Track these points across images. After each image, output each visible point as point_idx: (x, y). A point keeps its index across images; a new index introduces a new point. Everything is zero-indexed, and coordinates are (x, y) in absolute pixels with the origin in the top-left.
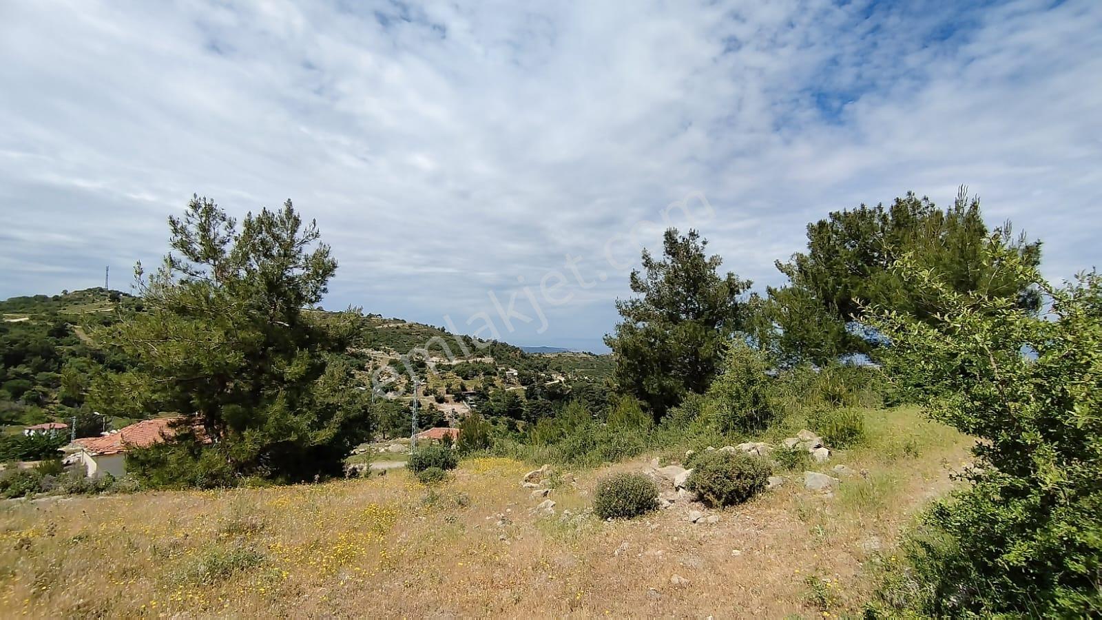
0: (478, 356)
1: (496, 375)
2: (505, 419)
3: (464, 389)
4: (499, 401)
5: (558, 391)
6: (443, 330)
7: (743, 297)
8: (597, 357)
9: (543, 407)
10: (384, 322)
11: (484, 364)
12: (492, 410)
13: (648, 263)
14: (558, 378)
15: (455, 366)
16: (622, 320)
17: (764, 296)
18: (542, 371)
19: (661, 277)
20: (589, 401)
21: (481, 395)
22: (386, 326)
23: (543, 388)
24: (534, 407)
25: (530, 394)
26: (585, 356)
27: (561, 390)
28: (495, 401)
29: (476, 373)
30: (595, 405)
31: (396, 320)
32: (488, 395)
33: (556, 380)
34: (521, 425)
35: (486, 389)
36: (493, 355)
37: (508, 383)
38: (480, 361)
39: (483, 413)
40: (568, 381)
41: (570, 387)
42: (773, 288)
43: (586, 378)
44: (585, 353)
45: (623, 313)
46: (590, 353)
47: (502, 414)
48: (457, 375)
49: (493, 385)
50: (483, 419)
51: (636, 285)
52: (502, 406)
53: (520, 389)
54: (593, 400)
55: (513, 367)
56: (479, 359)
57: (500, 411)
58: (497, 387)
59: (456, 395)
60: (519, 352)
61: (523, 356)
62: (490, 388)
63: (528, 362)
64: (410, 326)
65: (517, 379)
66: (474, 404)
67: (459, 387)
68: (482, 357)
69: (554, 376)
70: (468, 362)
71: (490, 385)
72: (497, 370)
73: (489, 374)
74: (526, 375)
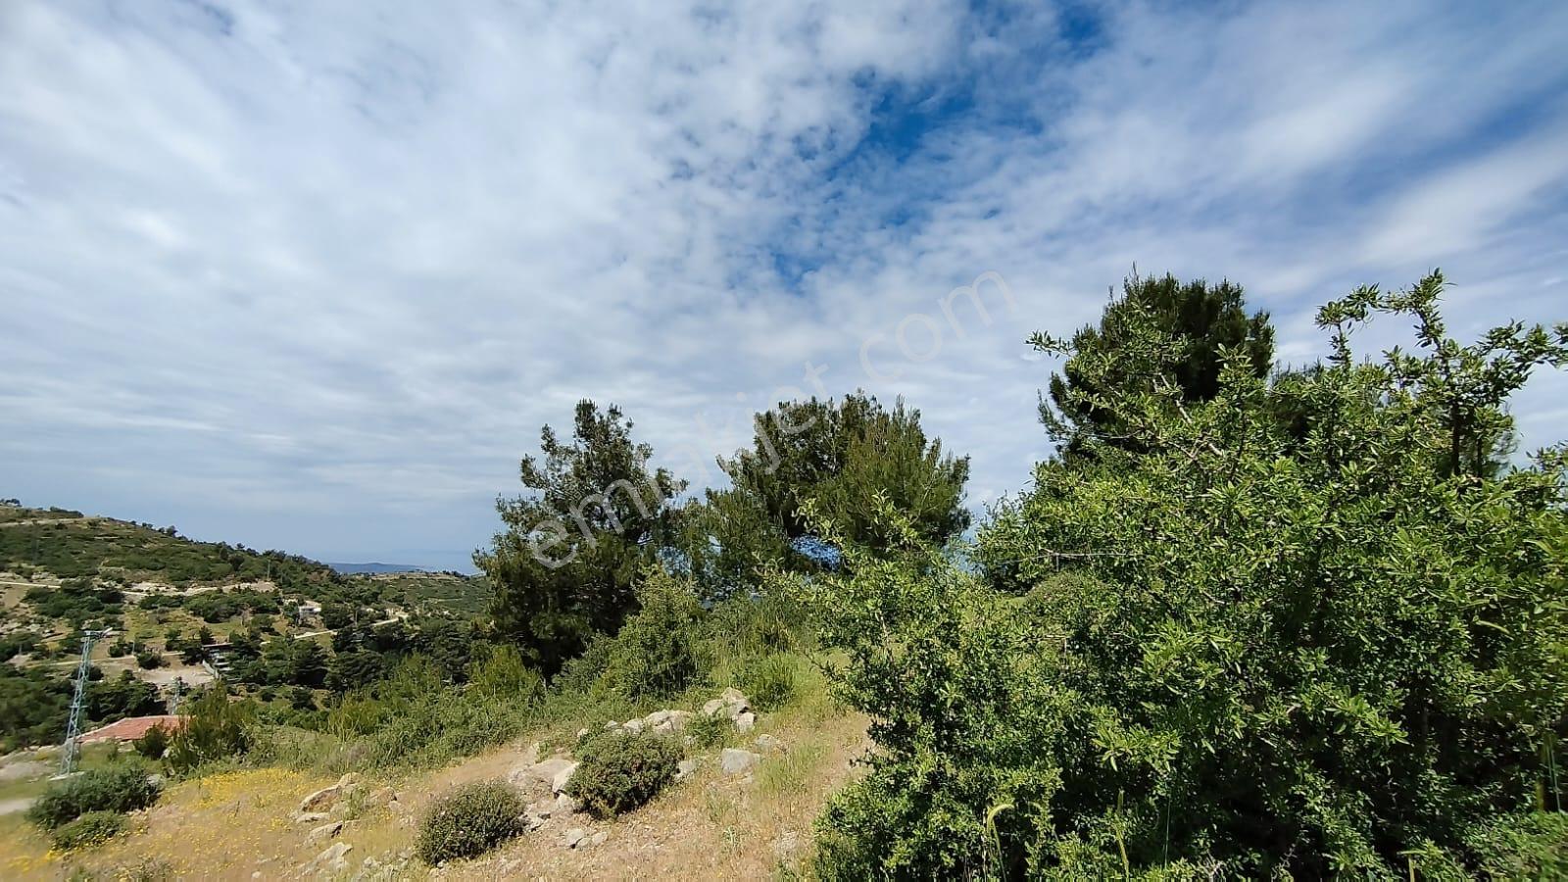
0: (244, 580)
1: (277, 612)
2: (290, 688)
3: (206, 638)
4: (278, 657)
5: (395, 635)
6: (171, 532)
7: (678, 502)
8: (468, 579)
9: (365, 663)
10: (26, 514)
11: (254, 593)
12: (265, 674)
13: (550, 446)
14: (396, 615)
15: (190, 599)
16: (505, 529)
17: (704, 502)
18: (367, 603)
19: (568, 468)
20: (449, 650)
21: (244, 649)
22: (27, 523)
23: (369, 631)
24: (348, 665)
25: (343, 644)
26: (448, 577)
27: (401, 634)
28: (271, 658)
29: (235, 610)
30: (459, 655)
31: (56, 512)
32: (259, 648)
33: (393, 618)
34: (320, 697)
35: (254, 637)
36: (274, 576)
37: (301, 626)
38: (248, 589)
39: (245, 681)
40: (414, 619)
41: (417, 628)
42: (713, 491)
43: (446, 613)
44: (448, 574)
45: (507, 518)
46: (455, 574)
47: (284, 680)
48: (194, 615)
49: (271, 631)
50: (244, 693)
51: (529, 476)
52: (286, 666)
53: (323, 636)
54: (454, 648)
55: (313, 598)
56: (244, 586)
57: (280, 676)
58: (278, 634)
59: (189, 652)
60: (327, 572)
61: (335, 579)
62: (263, 636)
63: (342, 589)
64: (93, 524)
65: (320, 618)
66: (226, 666)
67: (197, 637)
68: (251, 580)
69: (390, 611)
70: (221, 591)
71: (264, 630)
72: (281, 603)
73: (264, 610)
74: (337, 611)
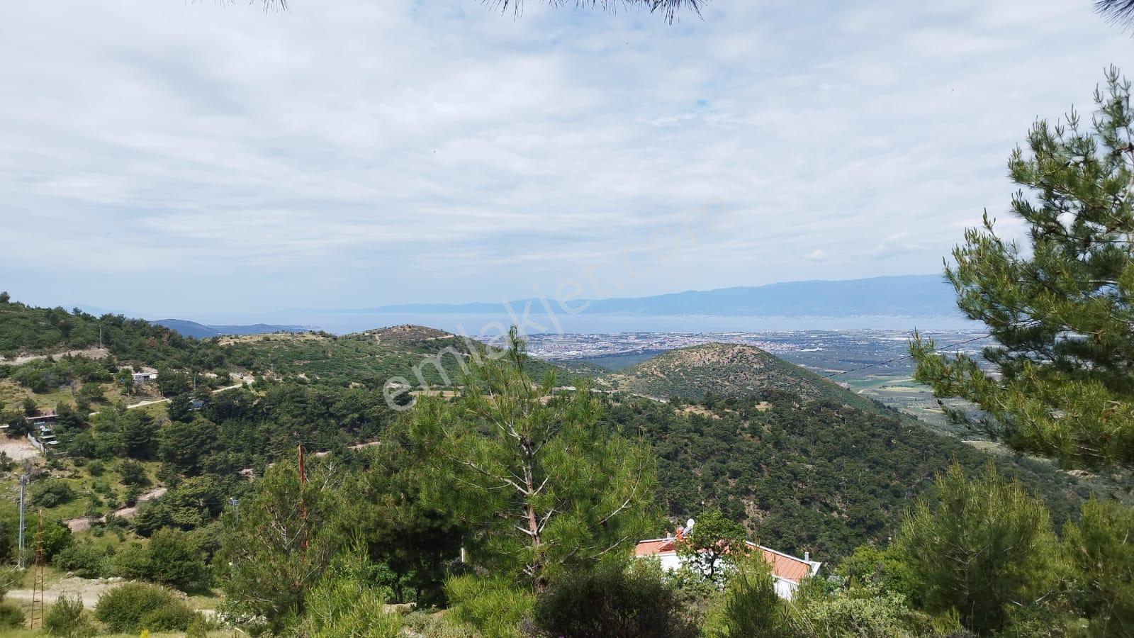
0: (75, 347)
1: (110, 380)
2: (120, 461)
3: (31, 410)
4: (107, 429)
5: (237, 402)
8: (335, 339)
9: (199, 434)
11: (85, 361)
12: (93, 447)
14: (242, 379)
15: (18, 368)
18: (210, 368)
20: (294, 417)
21: (70, 421)
23: (206, 398)
24: (182, 436)
25: (180, 413)
26: (313, 337)
27: (242, 401)
28: (100, 430)
29: (64, 379)
30: (305, 423)
32: (87, 419)
33: (238, 382)
34: (154, 470)
35: (84, 407)
36: (107, 341)
37: (135, 395)
38: (79, 356)
39: (72, 454)
40: (260, 385)
41: (262, 394)
43: (302, 376)
44: (314, 334)
46: (322, 334)
47: (115, 453)
48: (22, 385)
49: (102, 400)
50: (72, 467)
52: (117, 438)
53: (156, 405)
54: (301, 415)
55: (150, 364)
56: (74, 353)
57: (110, 449)
58: (111, 404)
59: (12, 425)
60: (167, 336)
61: (177, 343)
62: (93, 406)
63: (185, 353)
65: (156, 385)
66: (52, 439)
67: (22, 409)
68: (82, 347)
69: (235, 376)
70: (51, 360)
71: (94, 400)
72: (114, 370)
73: (95, 379)
74: (173, 378)
